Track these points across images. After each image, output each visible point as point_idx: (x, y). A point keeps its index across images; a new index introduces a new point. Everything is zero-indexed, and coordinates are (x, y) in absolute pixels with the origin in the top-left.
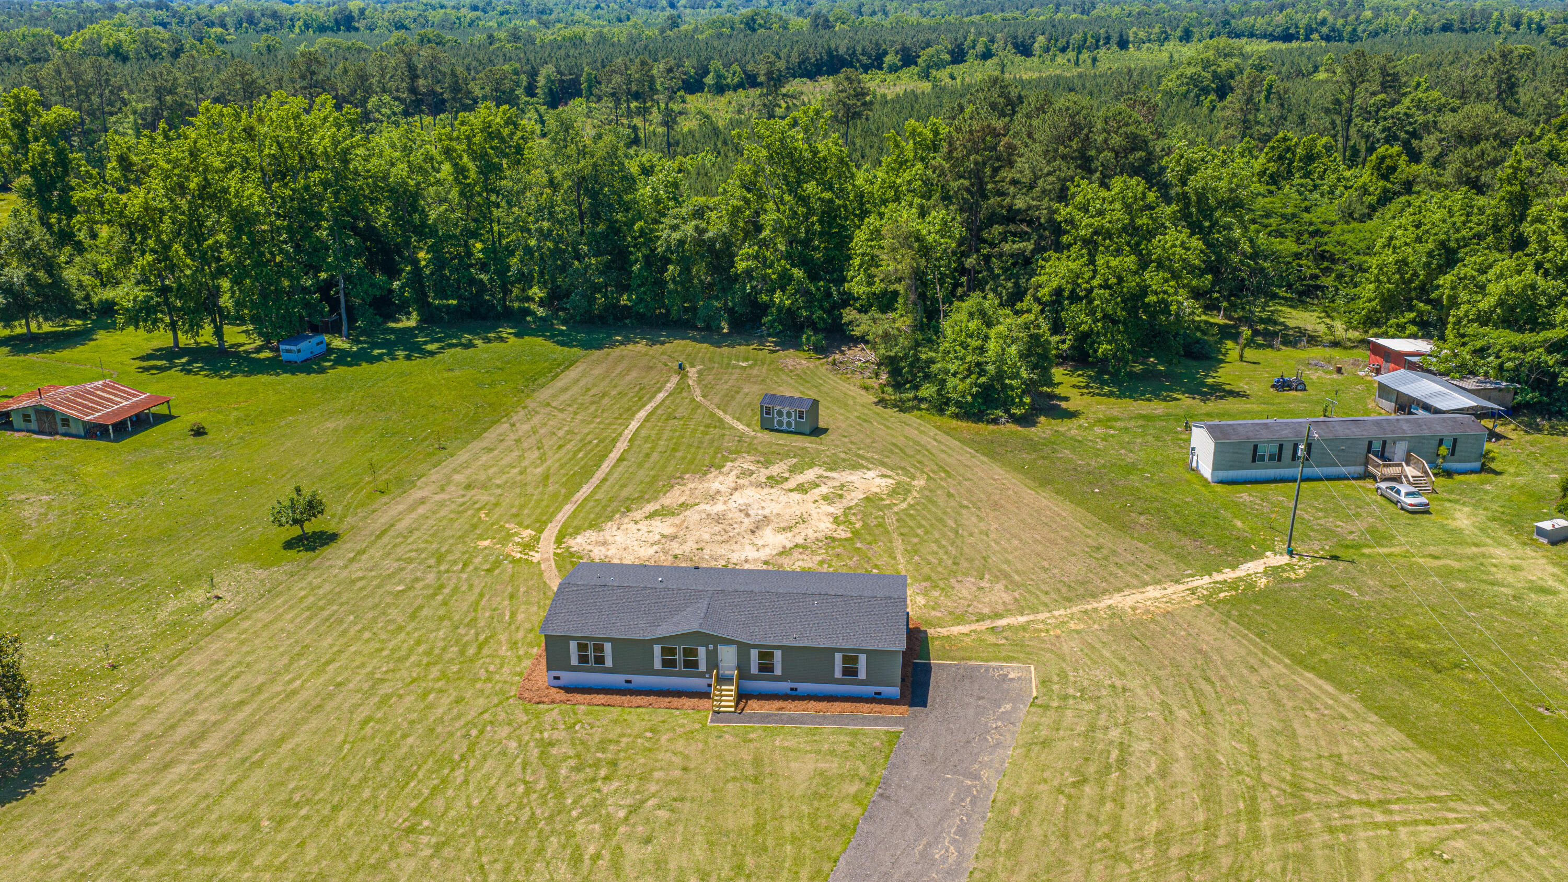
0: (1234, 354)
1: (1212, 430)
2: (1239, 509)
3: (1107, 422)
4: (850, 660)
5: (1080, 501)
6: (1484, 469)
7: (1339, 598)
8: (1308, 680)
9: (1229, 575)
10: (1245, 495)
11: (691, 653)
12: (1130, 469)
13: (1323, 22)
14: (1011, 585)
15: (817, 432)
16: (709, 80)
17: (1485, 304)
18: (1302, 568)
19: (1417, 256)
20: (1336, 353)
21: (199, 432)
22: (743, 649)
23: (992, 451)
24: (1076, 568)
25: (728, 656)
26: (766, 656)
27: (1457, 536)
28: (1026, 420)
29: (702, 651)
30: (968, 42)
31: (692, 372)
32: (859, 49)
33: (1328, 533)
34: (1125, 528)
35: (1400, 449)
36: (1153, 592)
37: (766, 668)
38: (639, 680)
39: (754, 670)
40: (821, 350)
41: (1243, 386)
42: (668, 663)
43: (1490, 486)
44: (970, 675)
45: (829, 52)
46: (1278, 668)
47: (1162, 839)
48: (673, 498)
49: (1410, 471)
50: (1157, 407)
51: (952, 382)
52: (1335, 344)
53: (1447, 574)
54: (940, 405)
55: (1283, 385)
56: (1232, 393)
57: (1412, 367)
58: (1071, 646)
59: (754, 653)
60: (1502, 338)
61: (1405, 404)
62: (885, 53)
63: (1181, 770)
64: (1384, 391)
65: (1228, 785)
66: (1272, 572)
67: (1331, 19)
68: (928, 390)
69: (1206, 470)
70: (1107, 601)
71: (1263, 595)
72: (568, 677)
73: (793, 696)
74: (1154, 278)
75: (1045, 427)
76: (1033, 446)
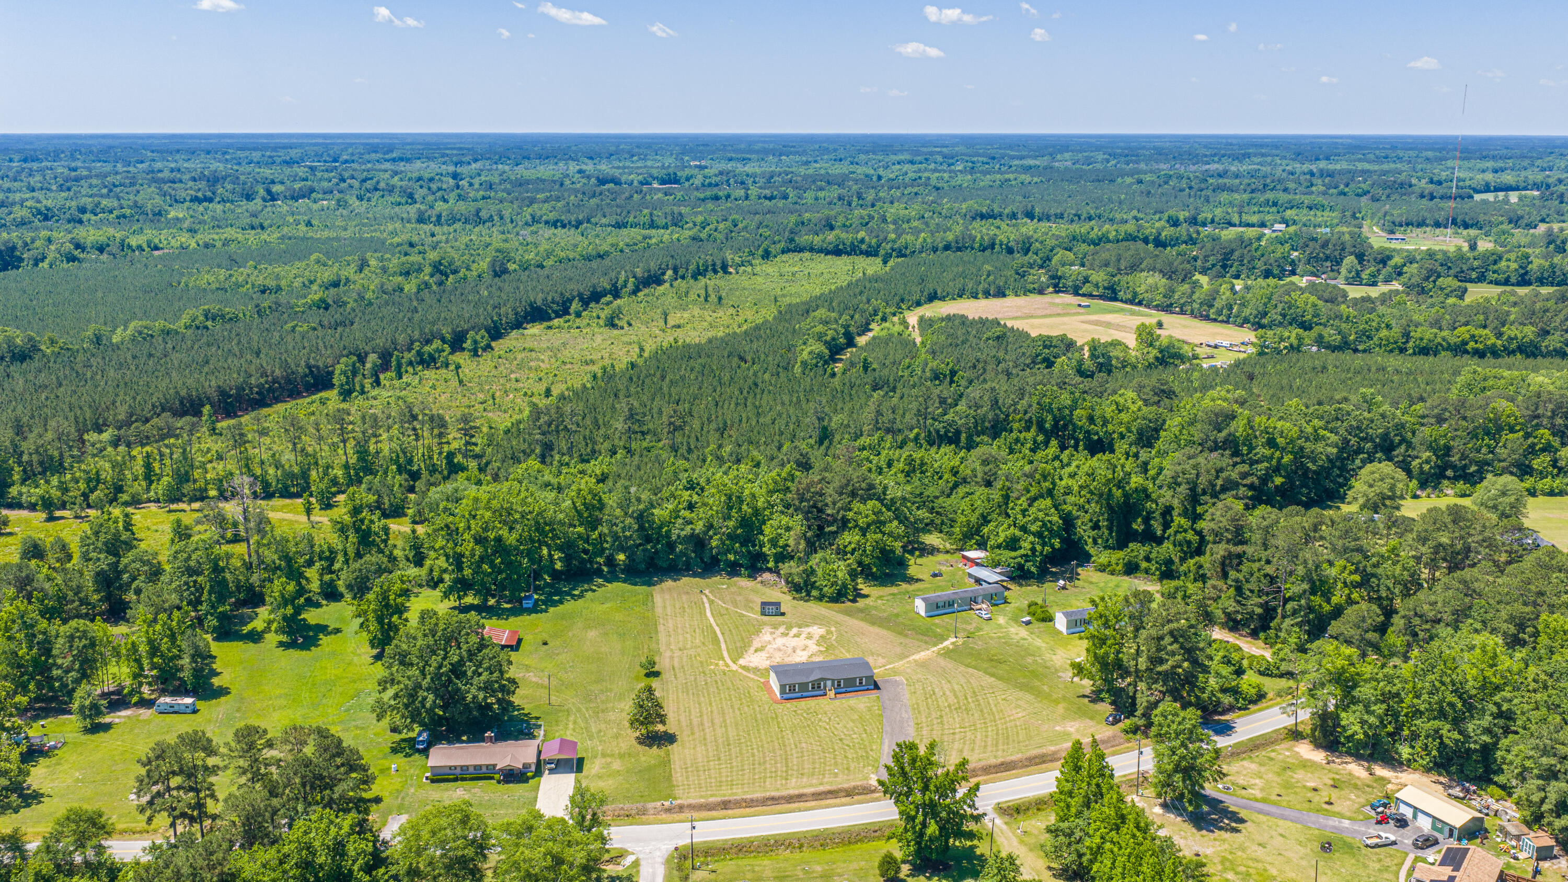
0: (912, 562)
1: (924, 599)
2: (936, 625)
3: (880, 597)
4: (861, 680)
5: (888, 629)
6: (1006, 602)
7: (972, 648)
8: (970, 670)
9: (941, 646)
10: (937, 620)
11: (819, 684)
12: (897, 615)
13: (862, 241)
14: (883, 657)
15: (783, 614)
16: (468, 344)
17: (1001, 540)
18: (960, 641)
19: (973, 519)
20: (948, 556)
21: (545, 644)
22: (833, 681)
23: (848, 613)
24: (898, 650)
25: (829, 683)
26: (839, 682)
27: (1000, 626)
28: (854, 601)
29: (823, 683)
30: (620, 283)
31: (707, 592)
32: (550, 298)
33: (965, 630)
34: (906, 636)
35: (980, 599)
36: (923, 654)
37: (840, 685)
38: (805, 694)
39: (836, 686)
40: (752, 576)
41: (921, 577)
42: (813, 688)
43: (1008, 608)
44: (887, 681)
45: (531, 305)
46: (962, 668)
47: (949, 706)
48: (756, 644)
49: (984, 606)
50: (894, 590)
51: (825, 589)
52: (947, 552)
53: (999, 638)
54: (820, 598)
55: (935, 575)
56: (918, 580)
57: (977, 564)
58: (909, 670)
59: (836, 681)
60: (1007, 555)
61: (978, 581)
62: (570, 301)
63: (948, 693)
64: (970, 575)
65: (959, 694)
66: (953, 643)
67: (867, 239)
68: (815, 593)
69: (923, 613)
70: (911, 658)
71: (952, 651)
72: (785, 696)
73: (846, 692)
74: (889, 541)
75: (861, 603)
76: (861, 611)
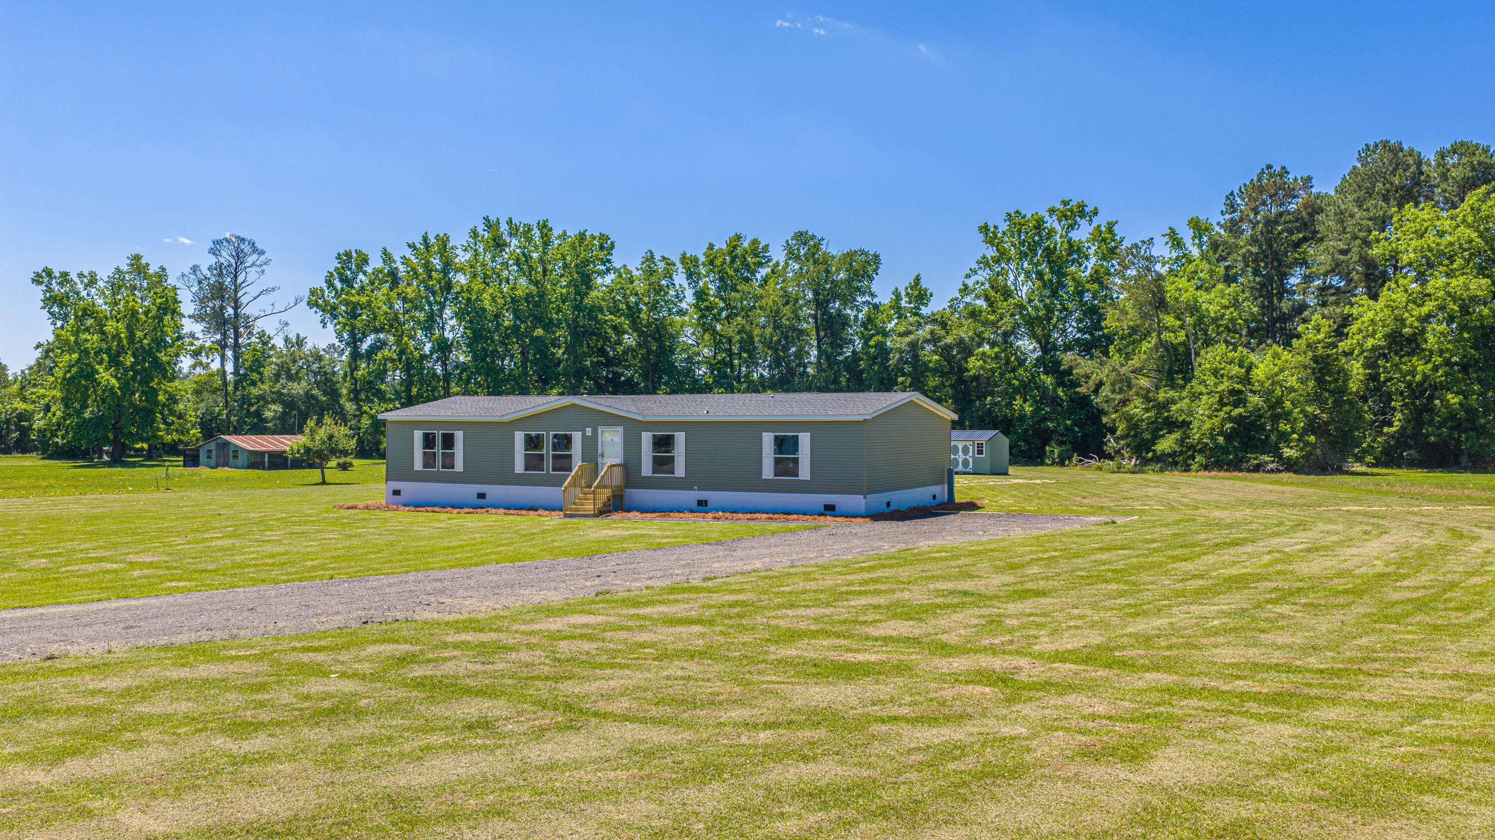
11: (565, 441)
22: (632, 433)
26: (663, 443)
29: (577, 437)
37: (663, 463)
39: (647, 469)
42: (535, 462)
59: (646, 438)
68: (1166, 444)
73: (698, 508)
